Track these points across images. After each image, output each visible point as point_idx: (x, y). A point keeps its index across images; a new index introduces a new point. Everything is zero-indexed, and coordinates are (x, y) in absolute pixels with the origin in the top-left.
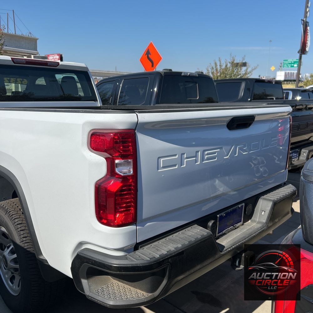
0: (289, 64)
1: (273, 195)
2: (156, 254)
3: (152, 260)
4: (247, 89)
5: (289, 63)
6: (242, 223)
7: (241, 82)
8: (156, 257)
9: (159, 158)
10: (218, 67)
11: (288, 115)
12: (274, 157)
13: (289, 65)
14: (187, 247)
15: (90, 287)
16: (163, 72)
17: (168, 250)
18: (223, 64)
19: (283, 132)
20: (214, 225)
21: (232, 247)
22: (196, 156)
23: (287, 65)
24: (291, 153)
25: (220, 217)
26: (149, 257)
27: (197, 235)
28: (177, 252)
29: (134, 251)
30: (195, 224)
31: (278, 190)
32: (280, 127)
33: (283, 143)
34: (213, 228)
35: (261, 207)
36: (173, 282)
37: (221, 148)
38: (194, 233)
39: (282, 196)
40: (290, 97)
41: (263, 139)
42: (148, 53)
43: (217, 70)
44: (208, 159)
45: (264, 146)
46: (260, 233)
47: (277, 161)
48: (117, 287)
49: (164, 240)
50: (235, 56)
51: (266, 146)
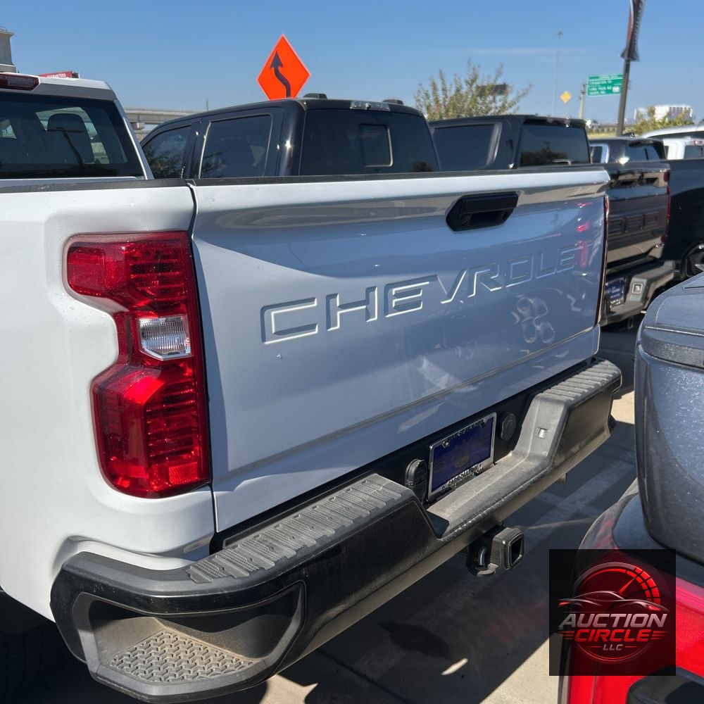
0: (602, 85)
1: (567, 388)
2: (266, 560)
3: (255, 577)
4: (507, 142)
5: (603, 83)
6: (491, 459)
7: (493, 125)
8: (266, 569)
9: (264, 309)
10: (440, 93)
11: (599, 191)
12: (569, 296)
13: (601, 89)
14: (347, 534)
15: (99, 649)
16: (303, 101)
17: (299, 546)
18: (451, 85)
19: (589, 235)
20: (423, 469)
21: (465, 522)
22: (366, 302)
23: (597, 88)
24: (607, 288)
25: (436, 449)
26: (246, 570)
27: (376, 500)
28: (321, 548)
29: (211, 554)
30: (375, 472)
31: (577, 376)
32: (581, 223)
33: (588, 262)
34: (420, 480)
35: (537, 421)
36: (317, 625)
37: (432, 278)
38: (368, 497)
39: (586, 391)
40: (606, 158)
41: (540, 253)
42: (276, 62)
43: (437, 100)
44: (399, 307)
45: (542, 269)
46: (534, 482)
47: (575, 305)
48: (173, 645)
49: (290, 518)
50: (479, 67)
51: (546, 271)
